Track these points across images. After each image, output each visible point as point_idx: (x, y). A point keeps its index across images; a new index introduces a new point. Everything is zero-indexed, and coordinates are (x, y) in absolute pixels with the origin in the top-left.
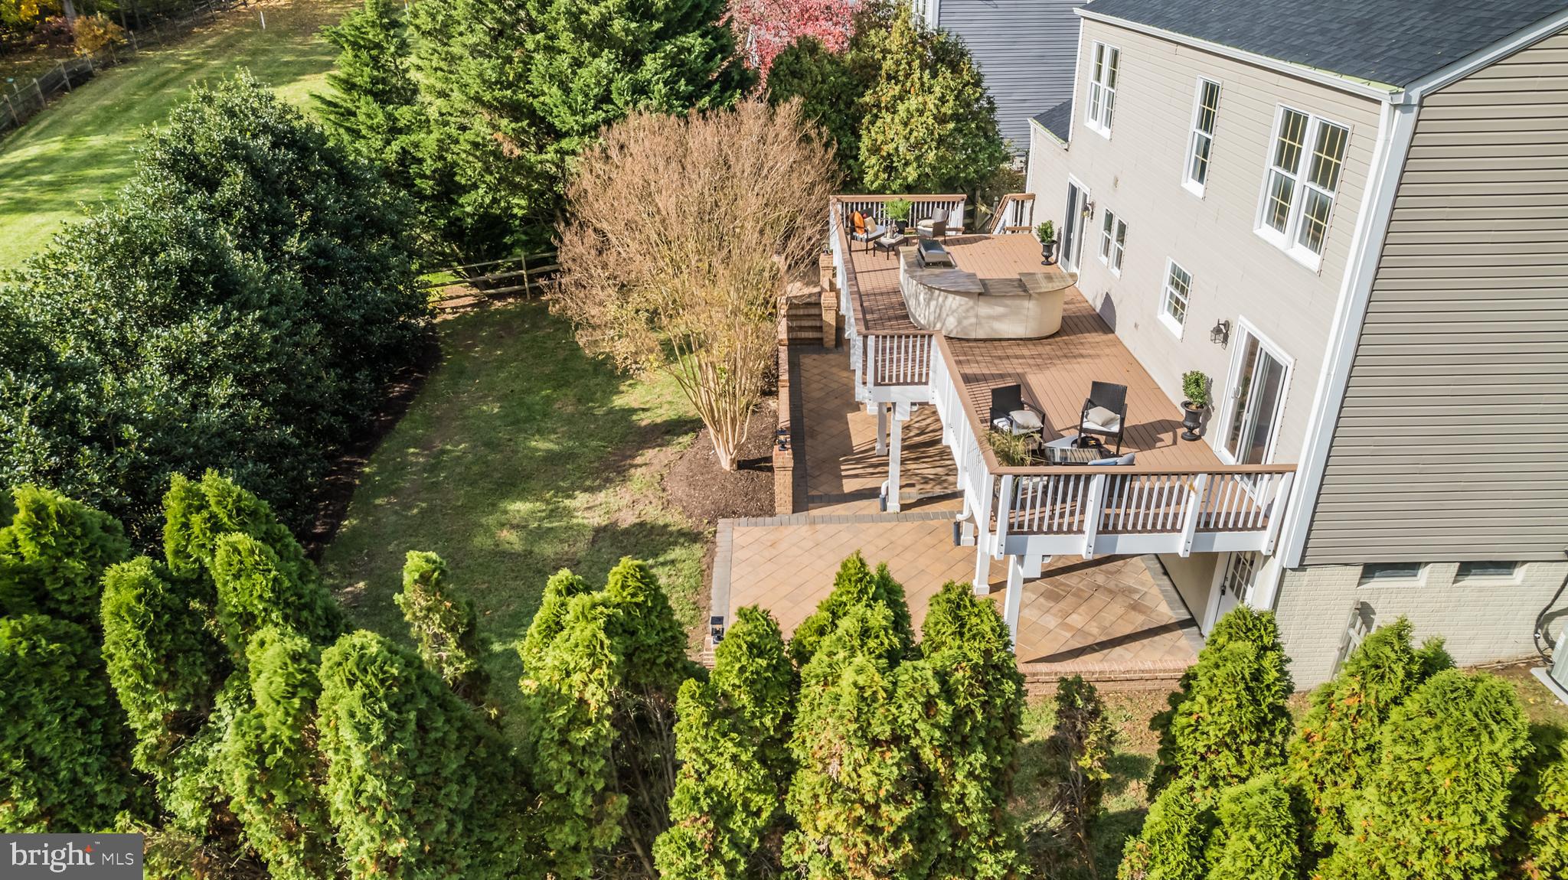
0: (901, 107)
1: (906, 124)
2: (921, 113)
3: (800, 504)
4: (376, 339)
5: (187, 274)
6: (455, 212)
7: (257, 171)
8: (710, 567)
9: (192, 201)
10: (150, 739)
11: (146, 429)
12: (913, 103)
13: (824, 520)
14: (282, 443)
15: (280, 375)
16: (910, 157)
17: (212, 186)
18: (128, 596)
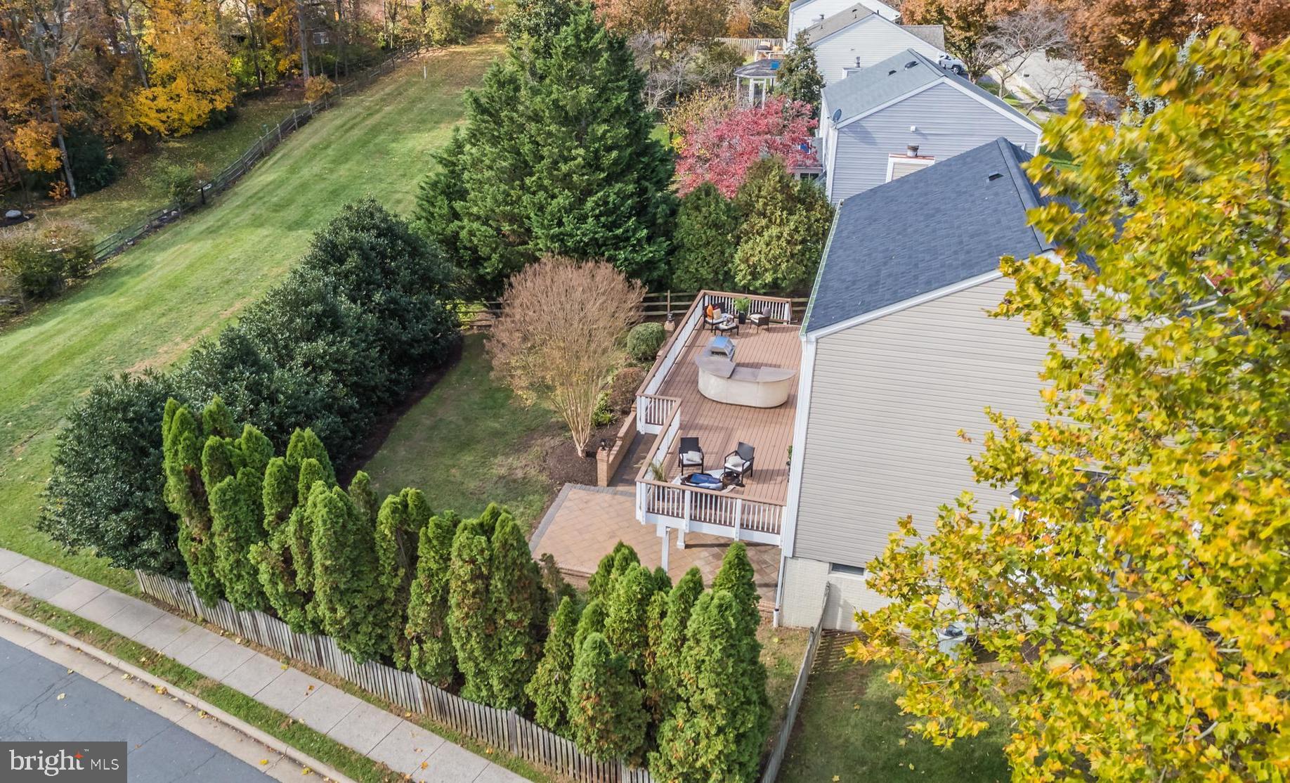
0: (765, 234)
1: (767, 245)
2: (779, 238)
3: (612, 482)
4: (415, 351)
5: (319, 317)
6: (482, 271)
7: (365, 256)
8: (548, 507)
9: (331, 269)
10: (271, 518)
11: (288, 398)
12: (774, 231)
13: (622, 493)
14: (351, 407)
15: (358, 372)
16: (768, 266)
17: (341, 261)
18: (275, 469)
